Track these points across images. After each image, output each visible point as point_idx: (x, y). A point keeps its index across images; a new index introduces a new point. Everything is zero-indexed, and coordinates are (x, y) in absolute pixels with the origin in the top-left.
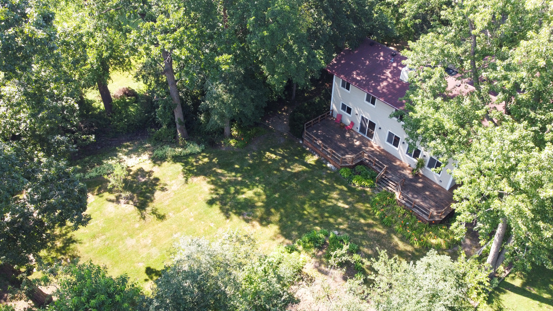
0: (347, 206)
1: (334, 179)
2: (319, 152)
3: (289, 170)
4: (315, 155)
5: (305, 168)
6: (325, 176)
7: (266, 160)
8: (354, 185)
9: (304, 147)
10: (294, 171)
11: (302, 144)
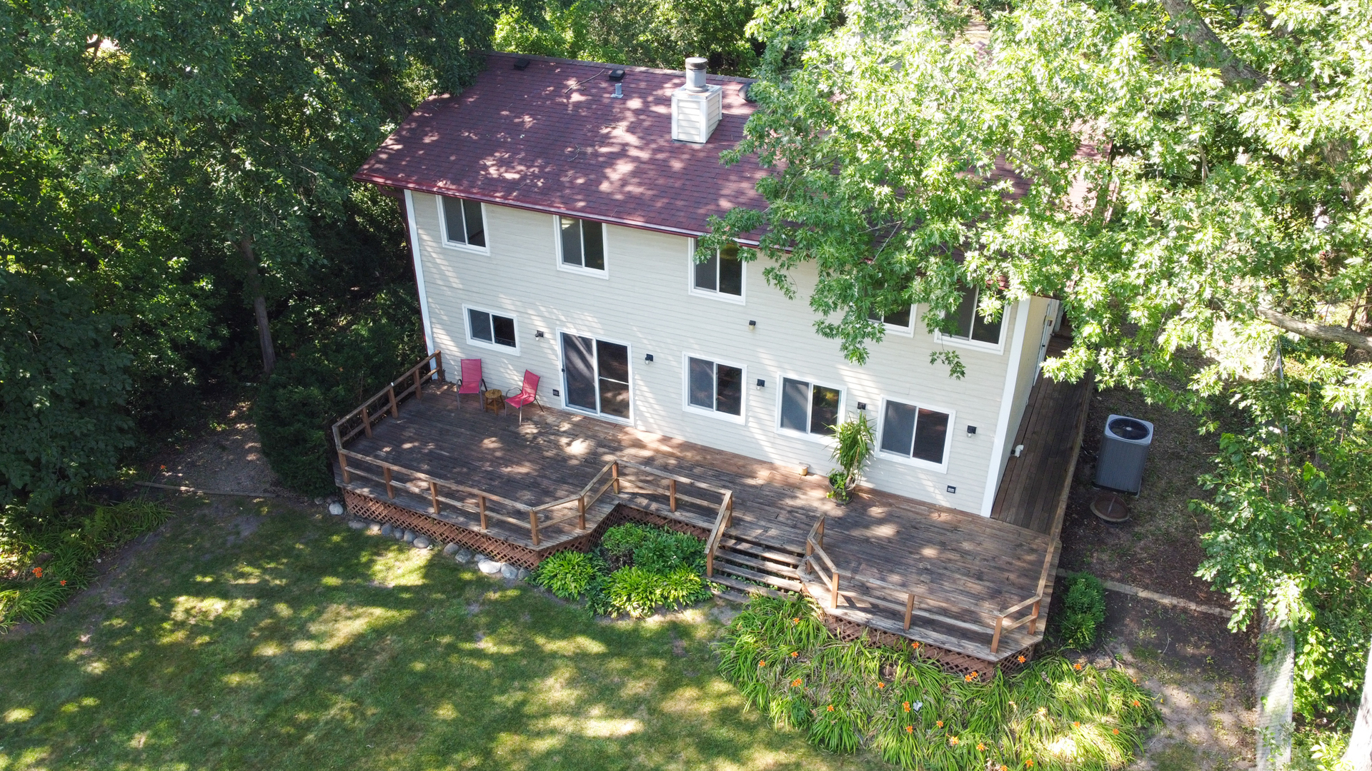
0: (628, 726)
1: (525, 618)
2: (427, 525)
3: (305, 646)
4: (411, 545)
5: (378, 612)
6: (483, 620)
7: (180, 635)
8: (624, 615)
9: (355, 525)
10: (328, 645)
11: (342, 519)
